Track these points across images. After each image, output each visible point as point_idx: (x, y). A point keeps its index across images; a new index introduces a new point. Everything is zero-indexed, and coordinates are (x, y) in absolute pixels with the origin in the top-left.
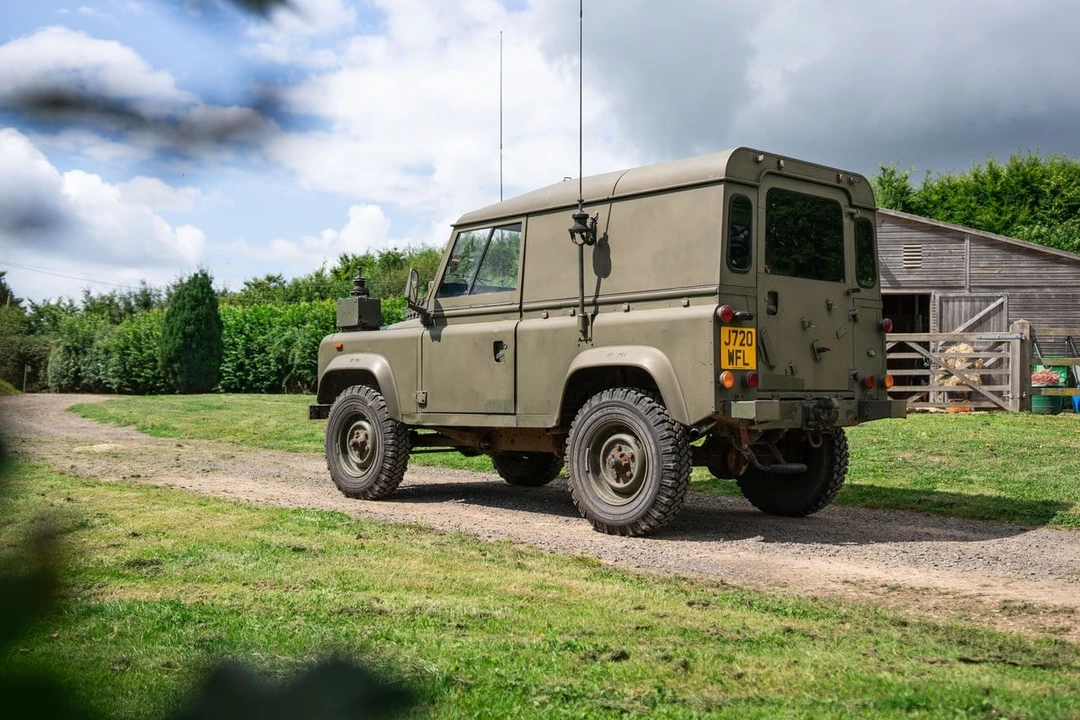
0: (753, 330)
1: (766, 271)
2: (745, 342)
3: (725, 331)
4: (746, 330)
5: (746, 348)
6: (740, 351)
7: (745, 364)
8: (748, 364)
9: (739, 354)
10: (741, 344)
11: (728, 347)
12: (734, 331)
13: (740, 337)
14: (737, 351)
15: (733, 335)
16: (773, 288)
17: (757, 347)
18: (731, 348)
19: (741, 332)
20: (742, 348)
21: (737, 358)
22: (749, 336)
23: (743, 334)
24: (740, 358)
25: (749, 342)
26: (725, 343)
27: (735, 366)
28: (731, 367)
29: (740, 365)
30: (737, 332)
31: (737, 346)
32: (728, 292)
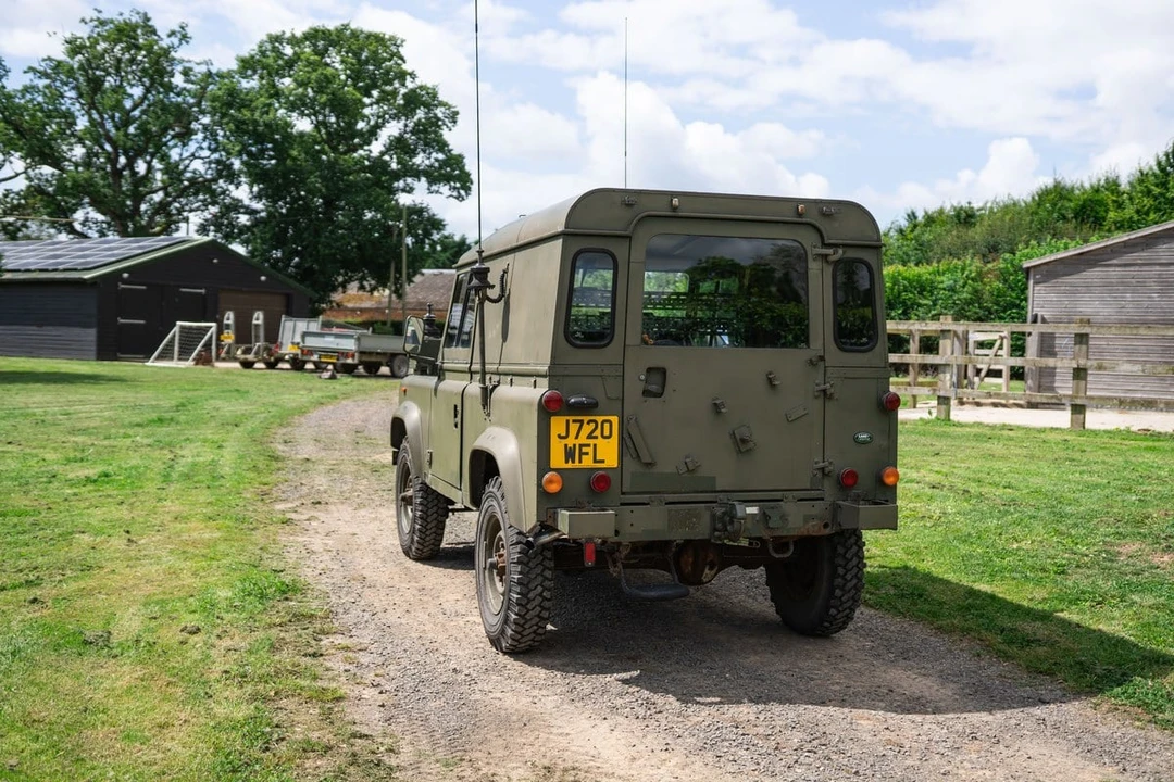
0: (615, 420)
2: (598, 433)
3: (558, 424)
4: (600, 419)
5: (600, 442)
6: (589, 445)
7: (595, 461)
8: (603, 461)
9: (584, 450)
10: (590, 436)
11: (564, 441)
12: (574, 421)
13: (587, 429)
14: (581, 446)
15: (574, 428)
16: (655, 363)
17: (621, 439)
18: (570, 442)
19: (589, 423)
20: (591, 442)
21: (581, 454)
22: (607, 425)
23: (593, 425)
24: (587, 454)
25: (606, 433)
26: (560, 436)
27: (577, 464)
28: (570, 465)
29: (587, 462)
30: (581, 422)
31: (583, 439)
32: (566, 373)
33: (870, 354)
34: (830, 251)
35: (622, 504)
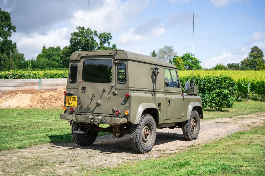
0: (76, 97)
1: (82, 82)
2: (74, 100)
4: (74, 97)
5: (74, 101)
6: (72, 102)
7: (73, 105)
8: (74, 105)
9: (72, 103)
10: (72, 100)
12: (70, 97)
13: (72, 99)
15: (70, 98)
16: (84, 86)
17: (77, 101)
20: (73, 101)
21: (71, 104)
22: (75, 98)
23: (73, 98)
24: (72, 104)
25: (75, 100)
26: (68, 100)
27: (70, 106)
28: (69, 106)
29: (72, 105)
30: (71, 97)
31: (71, 101)
32: (69, 88)
33: (125, 84)
34: (116, 61)
35: (77, 114)
